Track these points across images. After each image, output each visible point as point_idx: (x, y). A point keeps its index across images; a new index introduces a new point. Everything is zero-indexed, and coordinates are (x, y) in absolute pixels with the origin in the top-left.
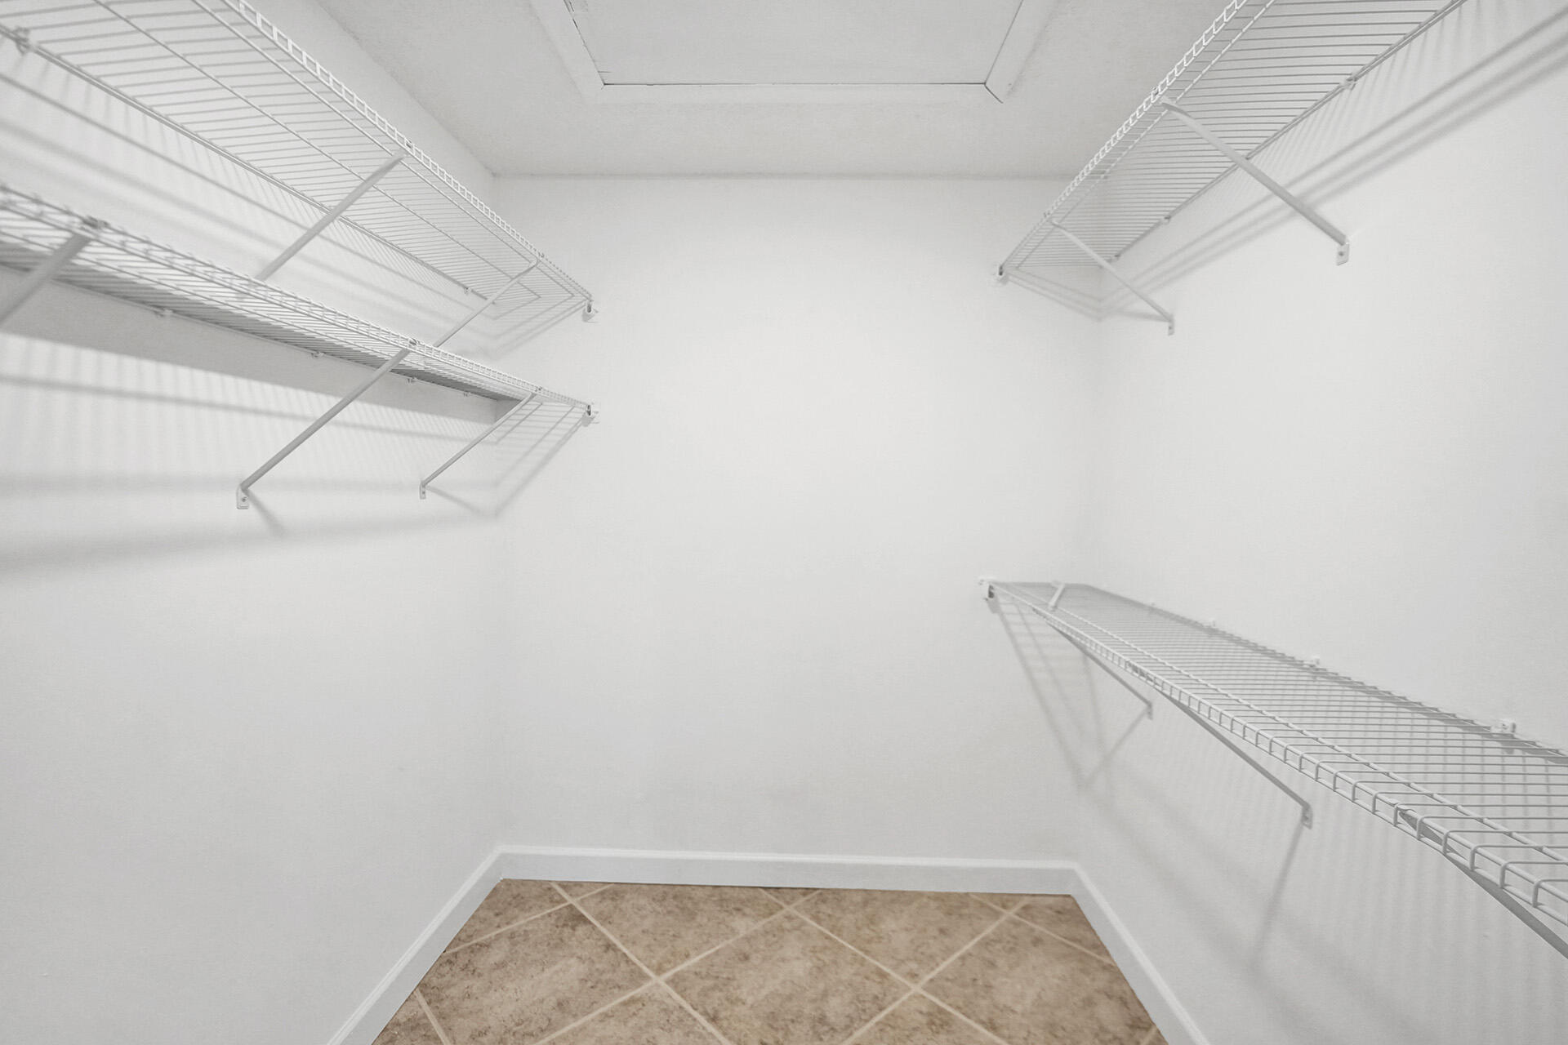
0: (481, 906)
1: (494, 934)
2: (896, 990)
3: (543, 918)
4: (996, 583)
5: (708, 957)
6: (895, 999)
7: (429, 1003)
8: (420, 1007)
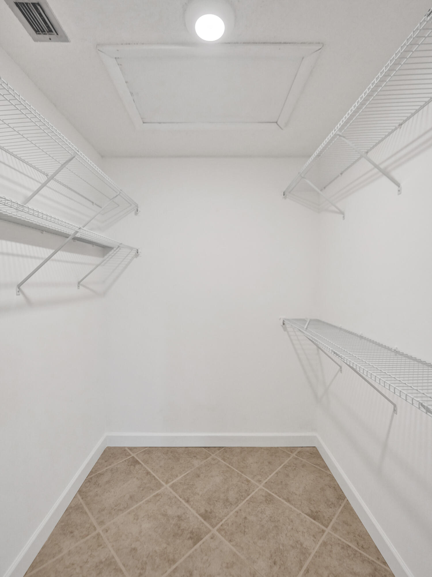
0: (100, 458)
1: (105, 469)
2: (253, 487)
3: (123, 462)
4: (285, 319)
5: (184, 476)
6: (253, 491)
7: (82, 498)
8: (79, 500)
